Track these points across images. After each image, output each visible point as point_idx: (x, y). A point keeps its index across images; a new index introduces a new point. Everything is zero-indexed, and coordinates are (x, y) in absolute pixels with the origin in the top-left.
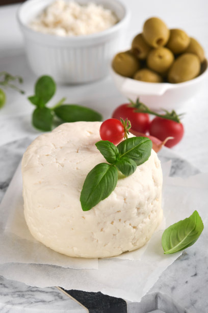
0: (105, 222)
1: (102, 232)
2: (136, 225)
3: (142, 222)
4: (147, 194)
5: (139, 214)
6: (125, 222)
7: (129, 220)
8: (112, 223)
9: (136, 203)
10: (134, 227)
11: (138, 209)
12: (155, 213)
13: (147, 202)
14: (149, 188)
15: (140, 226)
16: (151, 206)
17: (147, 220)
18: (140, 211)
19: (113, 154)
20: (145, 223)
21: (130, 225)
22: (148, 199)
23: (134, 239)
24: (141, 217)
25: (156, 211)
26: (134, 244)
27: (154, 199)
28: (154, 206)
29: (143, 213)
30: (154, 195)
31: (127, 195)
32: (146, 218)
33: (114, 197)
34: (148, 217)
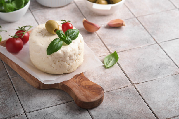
0: (56, 61)
1: (55, 64)
2: (69, 63)
3: (72, 63)
4: (74, 52)
5: (70, 59)
6: (64, 62)
7: (66, 61)
8: (59, 61)
9: (69, 55)
10: (68, 64)
11: (70, 57)
12: (78, 60)
13: (74, 55)
14: (75, 50)
15: (71, 64)
16: (76, 57)
17: (74, 62)
18: (71, 58)
19: (62, 35)
20: (73, 63)
21: (66, 63)
22: (75, 54)
23: (68, 69)
24: (71, 61)
25: (79, 59)
26: (68, 71)
27: (78, 54)
28: (78, 57)
29: (72, 59)
30: (77, 53)
31: (65, 51)
32: (74, 61)
33: (59, 52)
34: (75, 61)
